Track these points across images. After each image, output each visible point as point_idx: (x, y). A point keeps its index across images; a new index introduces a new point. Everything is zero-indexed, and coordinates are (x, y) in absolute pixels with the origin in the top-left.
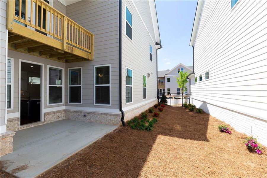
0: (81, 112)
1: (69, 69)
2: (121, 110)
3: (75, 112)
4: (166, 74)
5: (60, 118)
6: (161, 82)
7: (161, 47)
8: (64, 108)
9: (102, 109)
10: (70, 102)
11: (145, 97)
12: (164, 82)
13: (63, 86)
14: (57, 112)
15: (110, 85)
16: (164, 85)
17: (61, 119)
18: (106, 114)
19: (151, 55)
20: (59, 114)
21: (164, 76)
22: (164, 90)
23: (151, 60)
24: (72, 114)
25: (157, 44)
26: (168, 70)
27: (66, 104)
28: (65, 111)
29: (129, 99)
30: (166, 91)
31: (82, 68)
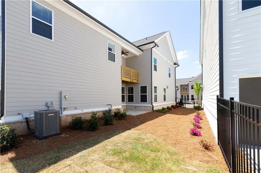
0: (134, 106)
1: (128, 87)
2: (152, 105)
3: (131, 106)
4: (190, 82)
6: (185, 89)
7: (178, 66)
8: (125, 104)
9: (144, 104)
10: (128, 102)
11: (165, 100)
12: (188, 89)
13: (125, 95)
15: (147, 94)
16: (188, 91)
18: (146, 107)
19: (170, 74)
21: (188, 83)
22: (188, 96)
23: (170, 77)
24: (130, 107)
25: (175, 64)
26: (193, 77)
27: (126, 103)
28: (126, 106)
29: (156, 100)
30: (190, 97)
31: (134, 86)
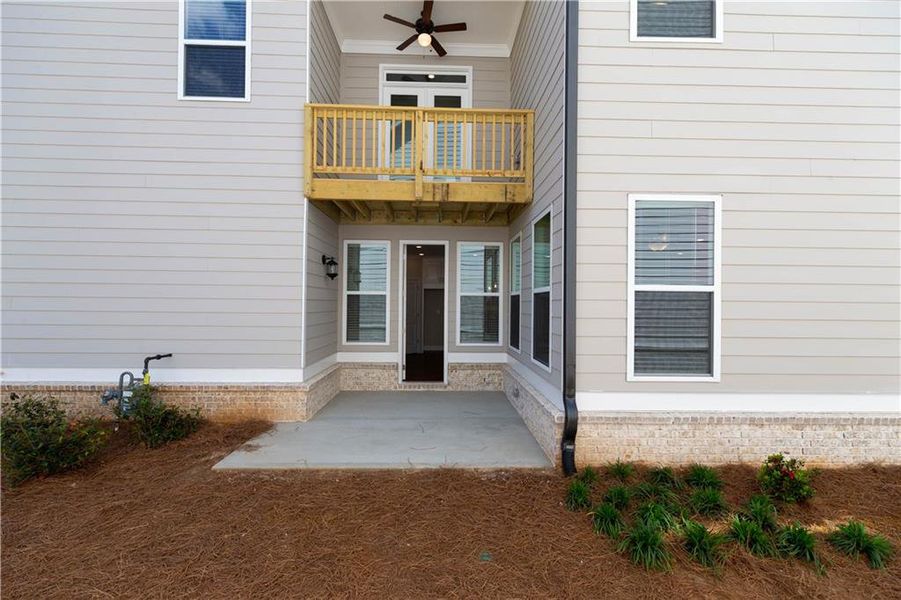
1: (511, 242)
5: (488, 384)
8: (503, 359)
10: (511, 343)
13: (500, 294)
14: (480, 366)
17: (490, 388)
20: (488, 373)
27: (507, 349)
31: (521, 233)
